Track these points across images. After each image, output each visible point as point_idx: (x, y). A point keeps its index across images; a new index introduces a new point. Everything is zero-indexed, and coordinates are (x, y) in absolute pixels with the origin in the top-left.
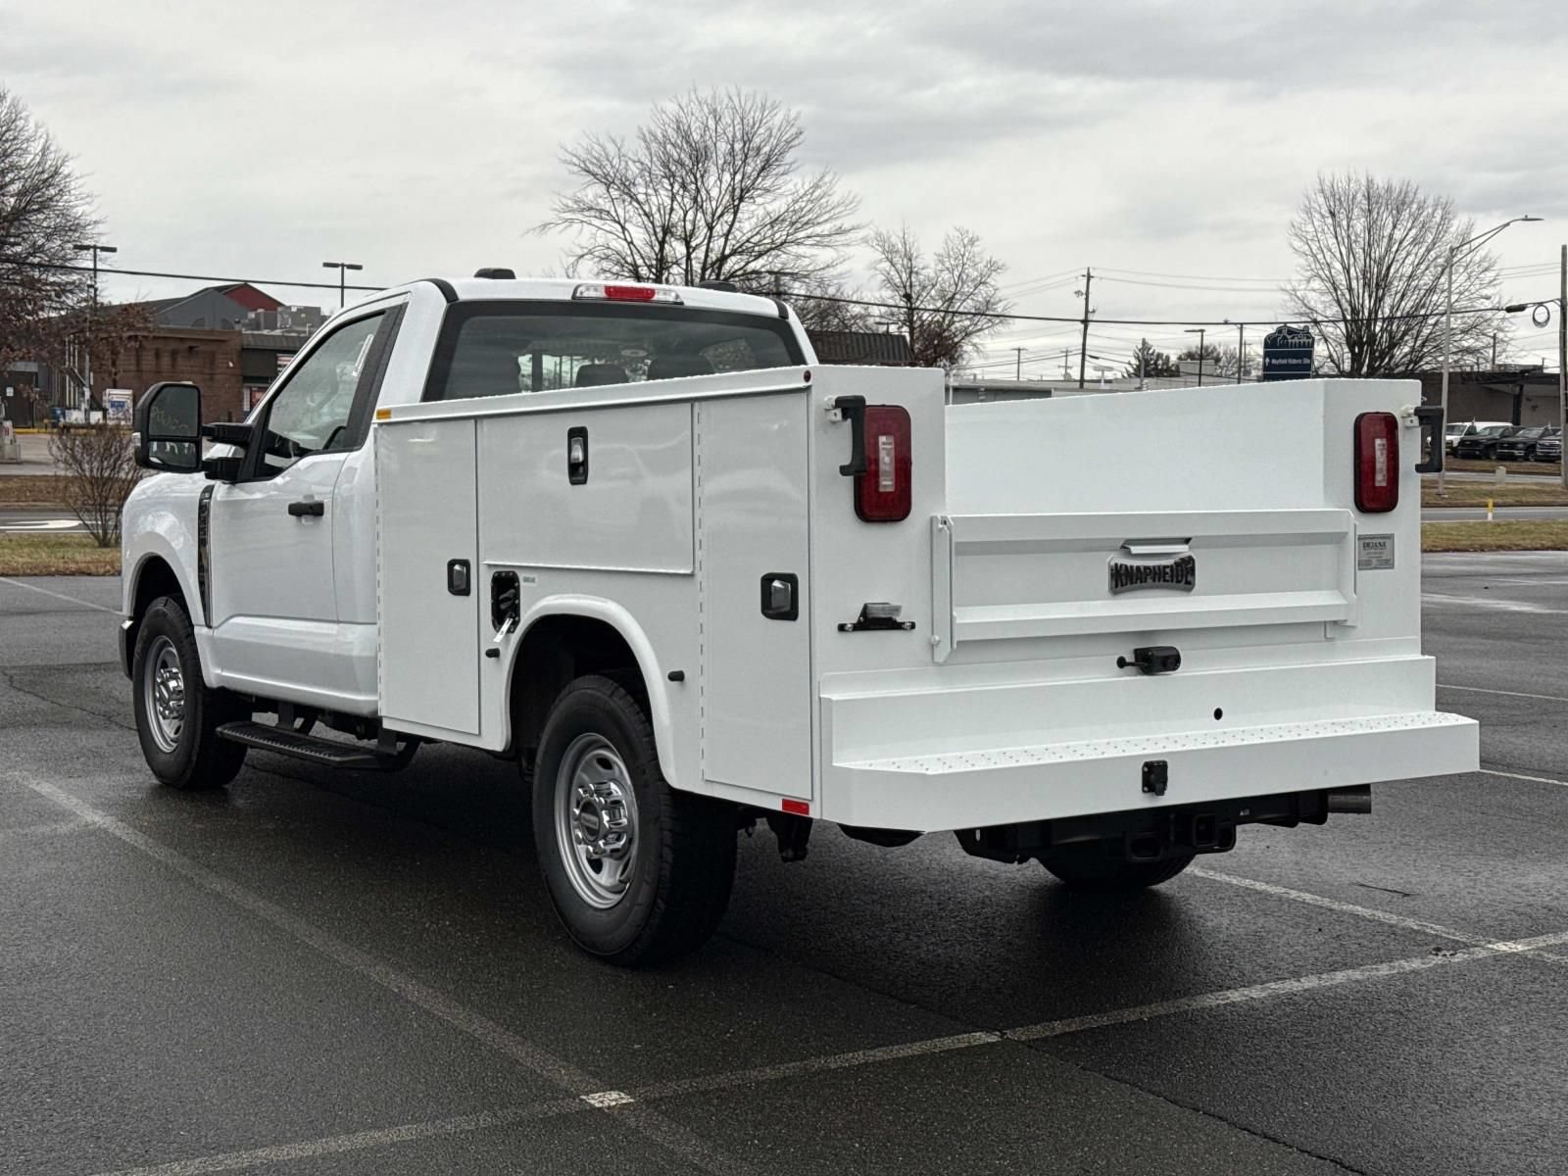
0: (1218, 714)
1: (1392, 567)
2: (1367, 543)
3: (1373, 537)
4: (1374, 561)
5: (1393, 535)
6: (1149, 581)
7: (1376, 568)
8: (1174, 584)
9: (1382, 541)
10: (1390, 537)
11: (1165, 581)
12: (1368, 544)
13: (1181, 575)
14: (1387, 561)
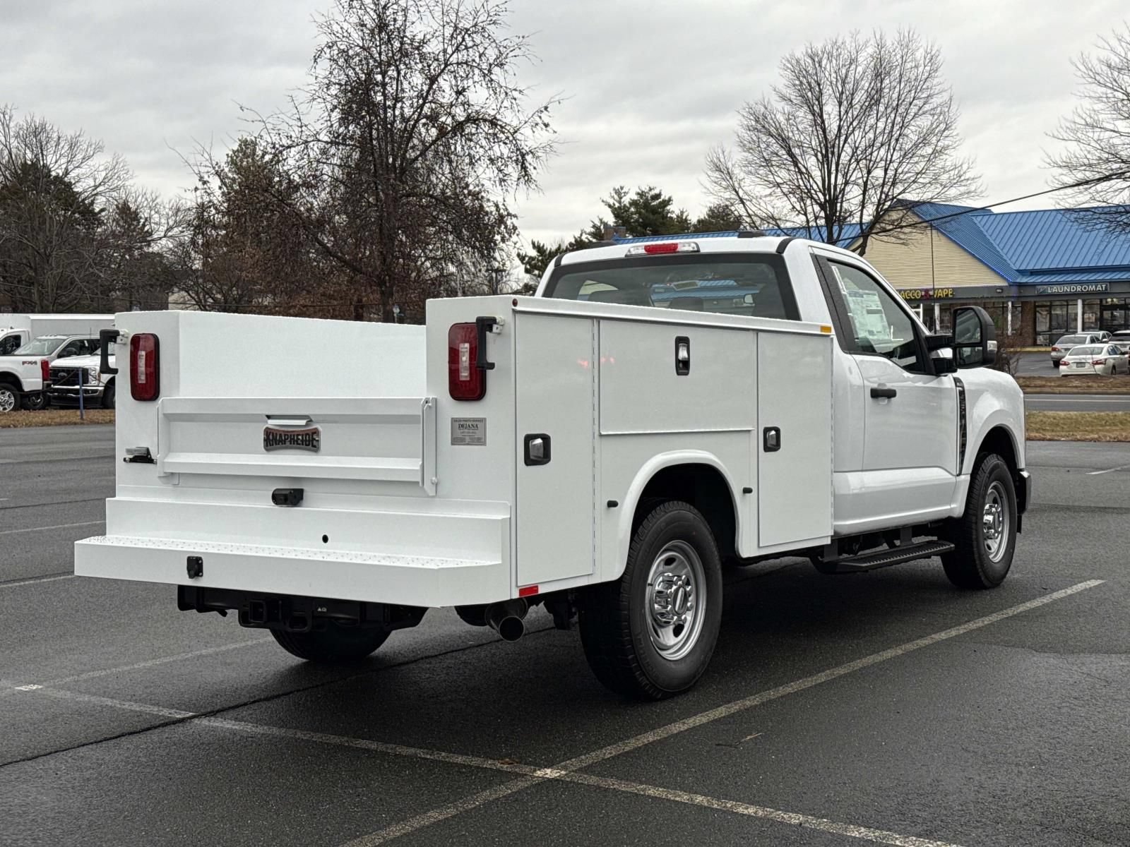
0: (325, 539)
1: (484, 444)
2: (459, 424)
3: (466, 420)
4: (467, 438)
5: (485, 419)
6: (288, 443)
7: (468, 444)
8: (304, 446)
9: (475, 423)
10: (483, 420)
11: (298, 444)
12: (462, 426)
13: (307, 440)
14: (479, 439)
